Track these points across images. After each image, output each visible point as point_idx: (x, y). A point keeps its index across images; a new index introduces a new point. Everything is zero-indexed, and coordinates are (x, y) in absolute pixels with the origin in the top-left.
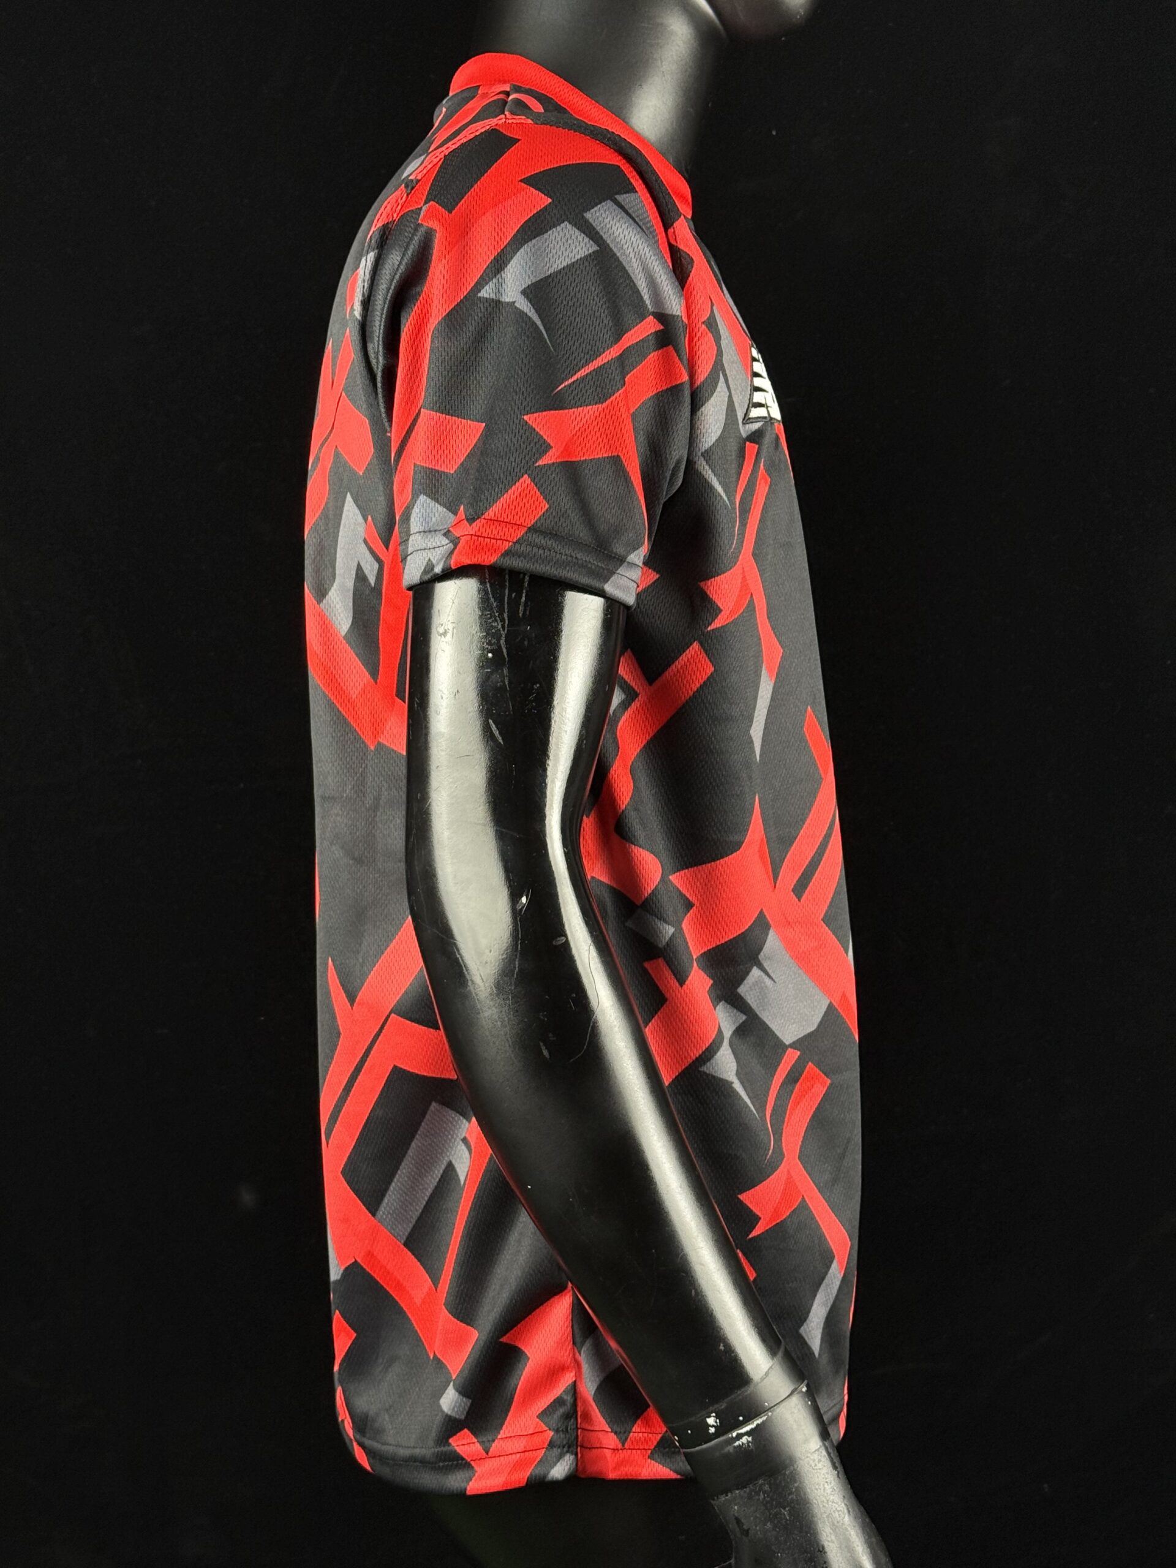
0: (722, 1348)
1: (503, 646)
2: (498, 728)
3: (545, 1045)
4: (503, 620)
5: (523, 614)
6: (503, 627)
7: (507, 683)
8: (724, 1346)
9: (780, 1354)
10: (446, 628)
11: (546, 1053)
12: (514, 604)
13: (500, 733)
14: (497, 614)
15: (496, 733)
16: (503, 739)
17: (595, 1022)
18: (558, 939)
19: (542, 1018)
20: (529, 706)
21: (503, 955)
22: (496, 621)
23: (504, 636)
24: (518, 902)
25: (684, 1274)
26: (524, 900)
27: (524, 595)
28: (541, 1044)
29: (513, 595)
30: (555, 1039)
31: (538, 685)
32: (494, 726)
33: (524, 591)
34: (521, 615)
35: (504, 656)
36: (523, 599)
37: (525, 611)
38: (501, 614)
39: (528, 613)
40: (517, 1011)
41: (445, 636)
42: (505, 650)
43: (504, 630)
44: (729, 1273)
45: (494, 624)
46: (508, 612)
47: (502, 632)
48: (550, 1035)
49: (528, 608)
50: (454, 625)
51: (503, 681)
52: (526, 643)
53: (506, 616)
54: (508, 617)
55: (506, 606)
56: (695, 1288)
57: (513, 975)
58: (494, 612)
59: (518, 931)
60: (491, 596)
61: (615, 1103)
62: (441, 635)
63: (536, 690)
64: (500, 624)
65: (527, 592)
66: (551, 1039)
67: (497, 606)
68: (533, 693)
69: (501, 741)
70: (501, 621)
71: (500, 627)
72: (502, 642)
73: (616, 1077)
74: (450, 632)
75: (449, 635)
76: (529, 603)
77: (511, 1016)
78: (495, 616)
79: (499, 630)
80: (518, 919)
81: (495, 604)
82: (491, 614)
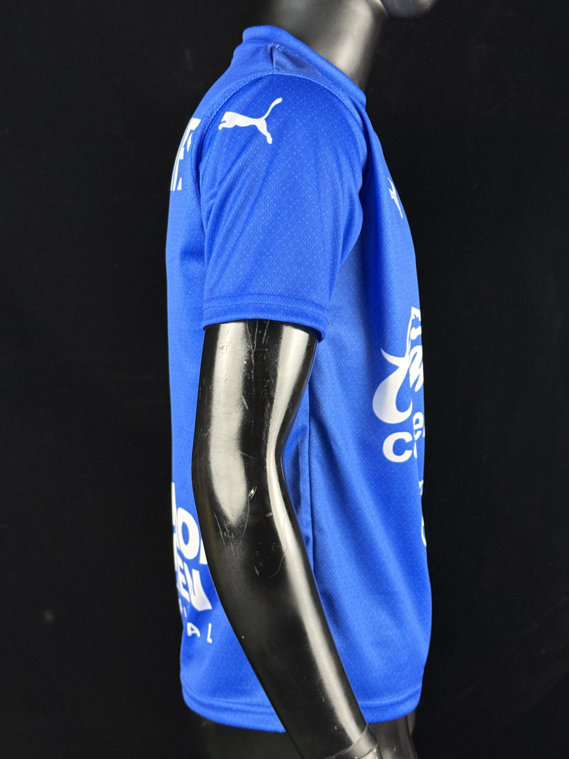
0: (336, 728)
1: (252, 358)
2: (246, 401)
3: (257, 568)
4: (253, 344)
5: (264, 342)
6: (253, 348)
7: (253, 378)
8: (337, 727)
9: (365, 731)
10: (223, 345)
11: (257, 572)
12: (260, 336)
13: (247, 404)
14: (250, 341)
15: (245, 403)
16: (248, 407)
17: (284, 558)
18: (269, 513)
19: (257, 553)
20: (264, 391)
21: (239, 519)
22: (250, 345)
23: (253, 353)
24: (249, 493)
25: (319, 690)
26: (252, 492)
27: (266, 332)
28: (255, 567)
29: (260, 332)
30: (263, 565)
31: (269, 380)
32: (244, 400)
33: (266, 330)
34: (263, 342)
35: (252, 363)
36: (265, 334)
37: (265, 340)
38: (253, 341)
39: (267, 341)
40: (244, 549)
41: (222, 349)
42: (253, 361)
43: (253, 350)
44: (343, 689)
45: (249, 346)
46: (256, 340)
47: (252, 351)
48: (261, 563)
49: (267, 339)
50: (228, 344)
51: (251, 377)
52: (265, 357)
53: (255, 342)
54: (256, 343)
55: (256, 337)
56: (324, 697)
57: (243, 530)
58: (249, 340)
59: (248, 508)
60: (248, 331)
61: (291, 600)
62: (220, 348)
63: (268, 383)
64: (252, 346)
65: (267, 331)
66: (261, 565)
67: (251, 337)
68: (267, 384)
69: (247, 408)
70: (252, 345)
71: (251, 348)
72: (252, 356)
73: (293, 587)
74: (225, 347)
75: (224, 349)
76: (268, 337)
77: (240, 551)
78: (250, 342)
79: (251, 350)
80: (249, 501)
81: (250, 336)
82: (247, 341)
